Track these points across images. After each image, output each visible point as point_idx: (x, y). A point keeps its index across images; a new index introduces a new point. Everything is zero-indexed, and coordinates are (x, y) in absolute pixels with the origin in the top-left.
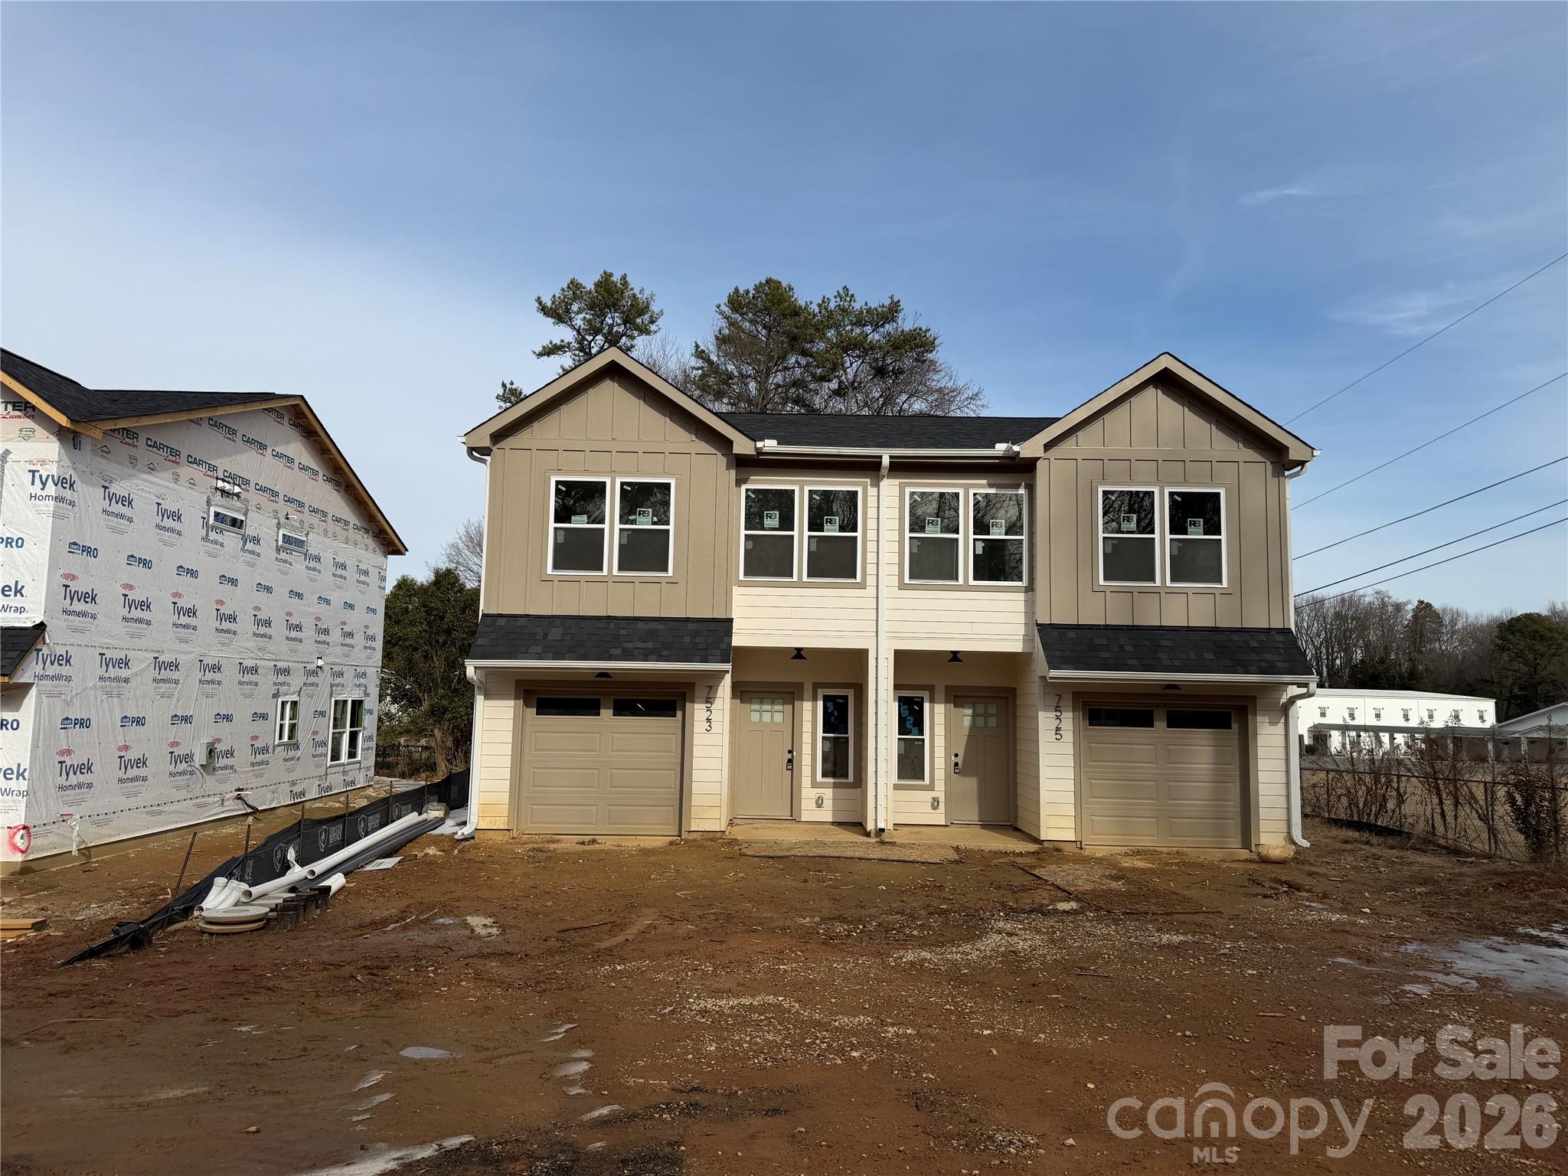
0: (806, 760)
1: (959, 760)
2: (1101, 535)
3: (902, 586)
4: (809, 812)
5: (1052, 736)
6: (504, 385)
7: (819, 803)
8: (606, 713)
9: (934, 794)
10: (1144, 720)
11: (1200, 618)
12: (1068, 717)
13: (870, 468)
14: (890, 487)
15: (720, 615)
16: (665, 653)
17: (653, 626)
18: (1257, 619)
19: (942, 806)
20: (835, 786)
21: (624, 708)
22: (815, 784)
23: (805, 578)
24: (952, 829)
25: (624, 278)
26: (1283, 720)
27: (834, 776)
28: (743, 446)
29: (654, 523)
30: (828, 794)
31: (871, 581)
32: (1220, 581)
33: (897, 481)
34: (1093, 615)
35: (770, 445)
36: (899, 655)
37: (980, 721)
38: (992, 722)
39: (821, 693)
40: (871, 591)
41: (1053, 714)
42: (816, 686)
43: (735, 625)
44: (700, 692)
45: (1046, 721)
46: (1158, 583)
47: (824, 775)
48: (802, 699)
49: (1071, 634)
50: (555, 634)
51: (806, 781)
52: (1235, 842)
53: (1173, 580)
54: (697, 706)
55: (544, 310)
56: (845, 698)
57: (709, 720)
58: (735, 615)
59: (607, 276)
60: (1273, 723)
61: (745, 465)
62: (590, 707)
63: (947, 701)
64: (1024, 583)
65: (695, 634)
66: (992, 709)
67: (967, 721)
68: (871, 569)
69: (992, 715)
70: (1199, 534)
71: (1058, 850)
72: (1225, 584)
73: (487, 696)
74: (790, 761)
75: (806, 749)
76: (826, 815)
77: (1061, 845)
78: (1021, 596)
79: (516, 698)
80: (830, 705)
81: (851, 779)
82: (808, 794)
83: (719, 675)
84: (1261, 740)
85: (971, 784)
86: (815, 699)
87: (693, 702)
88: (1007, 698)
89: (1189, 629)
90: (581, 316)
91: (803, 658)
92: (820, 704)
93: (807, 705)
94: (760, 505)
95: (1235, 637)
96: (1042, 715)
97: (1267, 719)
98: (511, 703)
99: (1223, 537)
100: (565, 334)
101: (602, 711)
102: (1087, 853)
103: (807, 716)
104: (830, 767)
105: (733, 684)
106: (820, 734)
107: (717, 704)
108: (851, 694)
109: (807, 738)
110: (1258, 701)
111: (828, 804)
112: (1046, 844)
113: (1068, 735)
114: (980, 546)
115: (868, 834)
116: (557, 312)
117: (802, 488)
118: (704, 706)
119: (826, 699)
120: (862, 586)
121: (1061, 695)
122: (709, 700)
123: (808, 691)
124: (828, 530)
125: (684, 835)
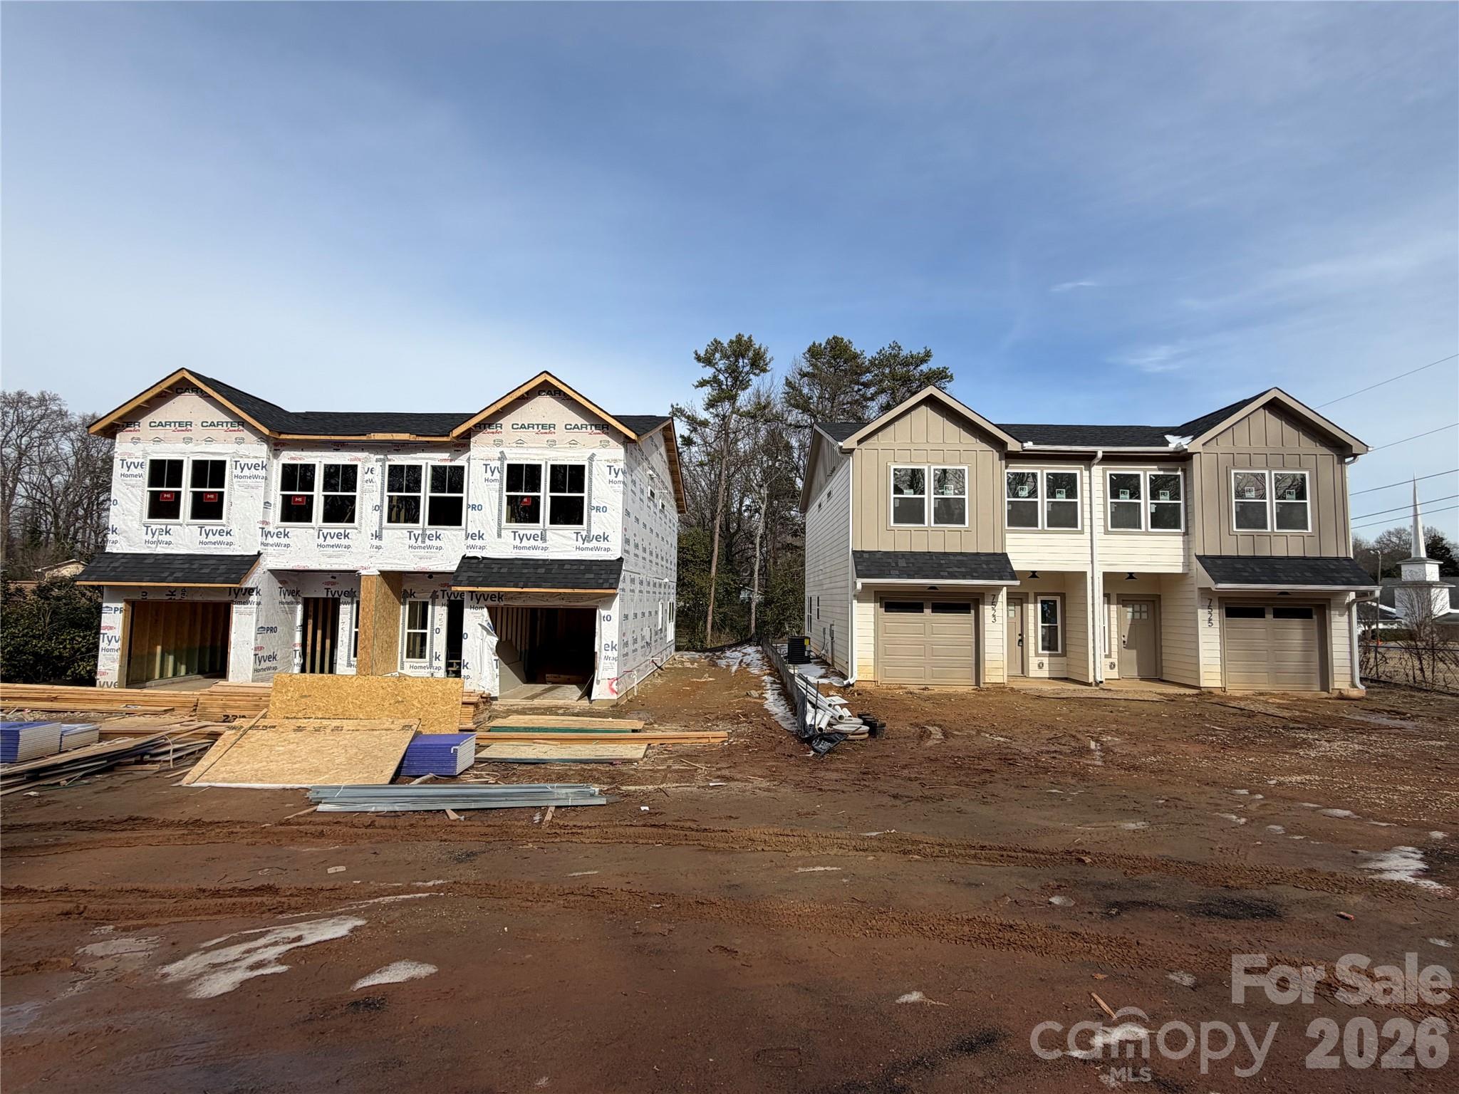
0: (1032, 640)
1: (1126, 639)
2: (1234, 500)
3: (1107, 532)
4: (1033, 671)
5: (1206, 624)
6: (672, 406)
7: (1041, 666)
8: (928, 611)
9: (1111, 660)
10: (1259, 614)
11: (1296, 552)
12: (1216, 612)
13: (1088, 459)
14: (1097, 470)
15: (999, 551)
16: (975, 574)
17: (960, 558)
18: (1330, 551)
19: (1116, 667)
20: (1050, 656)
21: (937, 608)
22: (1037, 655)
23: (1046, 528)
24: (1123, 681)
25: (750, 338)
26: (1347, 613)
27: (1049, 649)
28: (1013, 445)
29: (955, 494)
30: (1046, 660)
31: (1087, 529)
32: (1307, 529)
33: (1101, 467)
34: (1229, 551)
35: (1029, 445)
36: (1105, 575)
37: (1137, 615)
38: (1144, 616)
39: (1039, 599)
40: (1087, 535)
41: (1206, 611)
42: (1036, 595)
43: (1010, 557)
44: (988, 598)
45: (1202, 614)
46: (1269, 530)
47: (1043, 649)
48: (1028, 603)
49: (1219, 562)
50: (902, 563)
51: (1032, 653)
52: (1317, 687)
53: (1278, 528)
54: (986, 607)
55: (698, 359)
56: (1055, 602)
57: (994, 616)
58: (1008, 550)
59: (739, 337)
60: (1341, 615)
61: (1011, 457)
62: (917, 608)
63: (1118, 603)
64: (1183, 530)
65: (988, 563)
66: (1145, 608)
67: (1129, 616)
68: (1087, 522)
69: (1144, 612)
70: (1292, 499)
71: (1210, 693)
72: (1310, 530)
73: (859, 601)
74: (1021, 641)
75: (1031, 633)
76: (1045, 673)
77: (1212, 690)
78: (1181, 538)
79: (875, 602)
80: (1045, 606)
81: (1060, 651)
82: (1033, 662)
83: (999, 588)
84: (1334, 626)
85: (1133, 653)
86: (1036, 602)
87: (984, 604)
88: (1153, 601)
89: (1288, 558)
90: (722, 362)
91: (1037, 577)
92: (1039, 606)
93: (1031, 606)
94: (1017, 481)
95: (1319, 563)
96: (1200, 612)
97: (1337, 613)
98: (873, 605)
99: (1308, 501)
100: (708, 373)
101: (925, 610)
102: (1228, 694)
103: (1031, 613)
104: (1047, 644)
105: (1008, 593)
106: (1040, 624)
107: (999, 605)
108: (1058, 599)
109: (1031, 627)
110: (1332, 602)
111: (1046, 667)
112: (1203, 689)
113: (1216, 623)
114: (1154, 506)
115: (1090, 685)
116: (707, 361)
117: (1042, 472)
118: (990, 607)
119: (1043, 602)
120: (1082, 532)
121: (1209, 598)
122: (994, 603)
123: (1031, 598)
124: (1059, 498)
125: (982, 685)
